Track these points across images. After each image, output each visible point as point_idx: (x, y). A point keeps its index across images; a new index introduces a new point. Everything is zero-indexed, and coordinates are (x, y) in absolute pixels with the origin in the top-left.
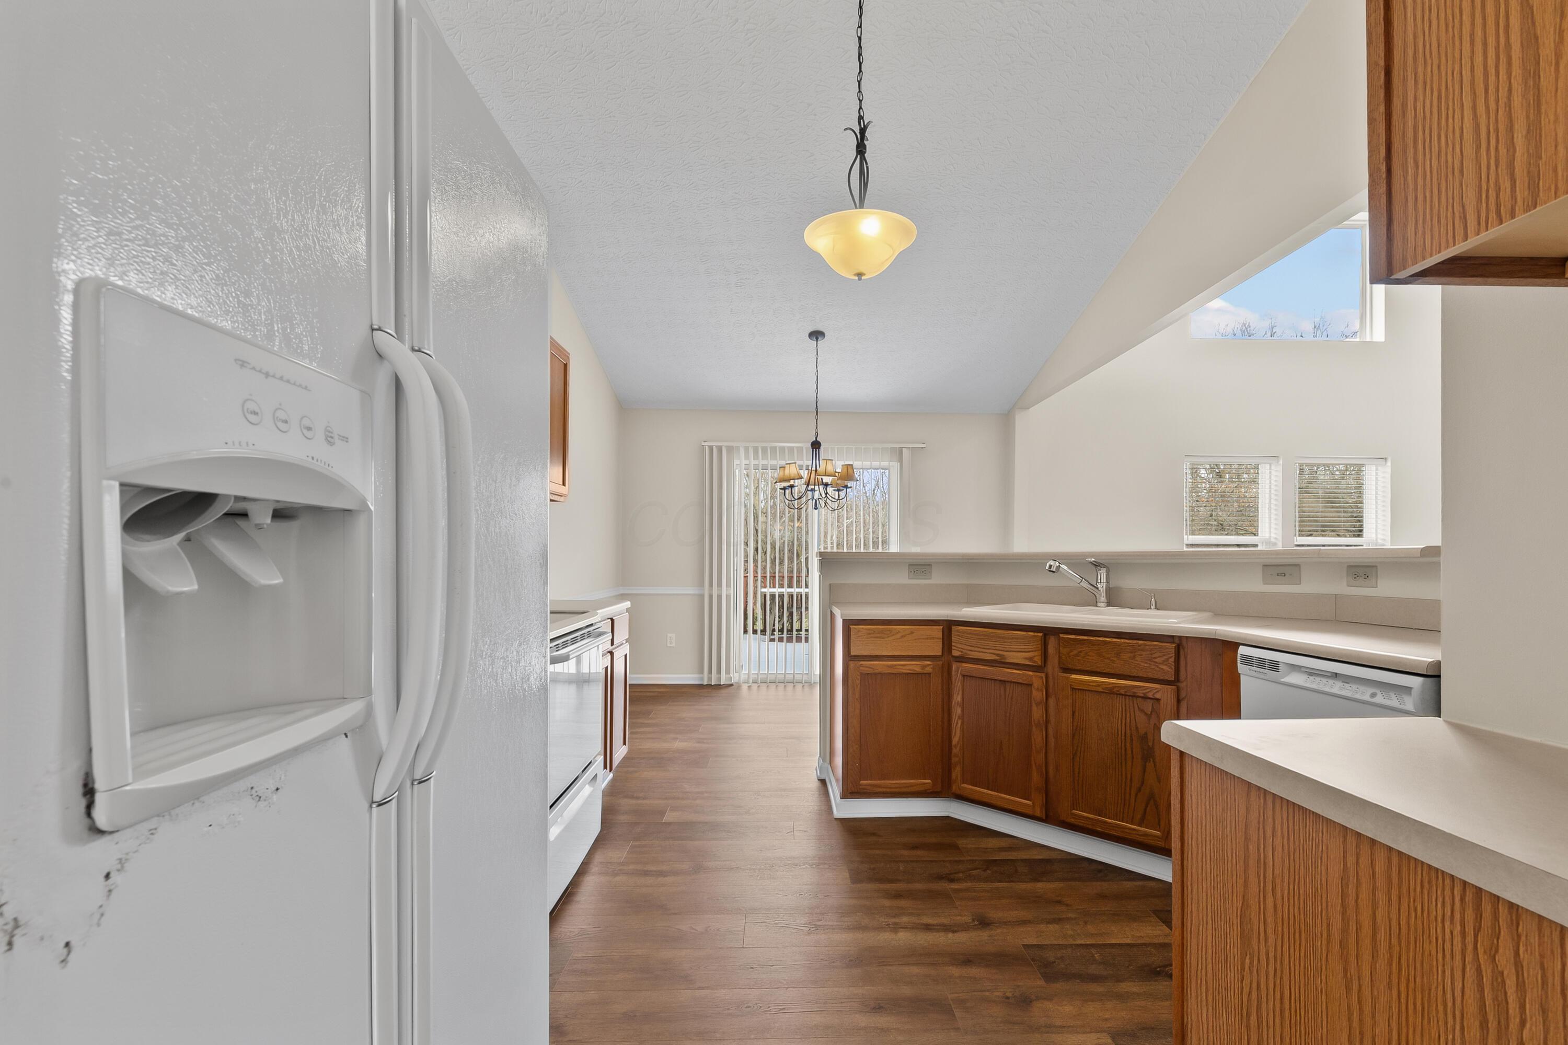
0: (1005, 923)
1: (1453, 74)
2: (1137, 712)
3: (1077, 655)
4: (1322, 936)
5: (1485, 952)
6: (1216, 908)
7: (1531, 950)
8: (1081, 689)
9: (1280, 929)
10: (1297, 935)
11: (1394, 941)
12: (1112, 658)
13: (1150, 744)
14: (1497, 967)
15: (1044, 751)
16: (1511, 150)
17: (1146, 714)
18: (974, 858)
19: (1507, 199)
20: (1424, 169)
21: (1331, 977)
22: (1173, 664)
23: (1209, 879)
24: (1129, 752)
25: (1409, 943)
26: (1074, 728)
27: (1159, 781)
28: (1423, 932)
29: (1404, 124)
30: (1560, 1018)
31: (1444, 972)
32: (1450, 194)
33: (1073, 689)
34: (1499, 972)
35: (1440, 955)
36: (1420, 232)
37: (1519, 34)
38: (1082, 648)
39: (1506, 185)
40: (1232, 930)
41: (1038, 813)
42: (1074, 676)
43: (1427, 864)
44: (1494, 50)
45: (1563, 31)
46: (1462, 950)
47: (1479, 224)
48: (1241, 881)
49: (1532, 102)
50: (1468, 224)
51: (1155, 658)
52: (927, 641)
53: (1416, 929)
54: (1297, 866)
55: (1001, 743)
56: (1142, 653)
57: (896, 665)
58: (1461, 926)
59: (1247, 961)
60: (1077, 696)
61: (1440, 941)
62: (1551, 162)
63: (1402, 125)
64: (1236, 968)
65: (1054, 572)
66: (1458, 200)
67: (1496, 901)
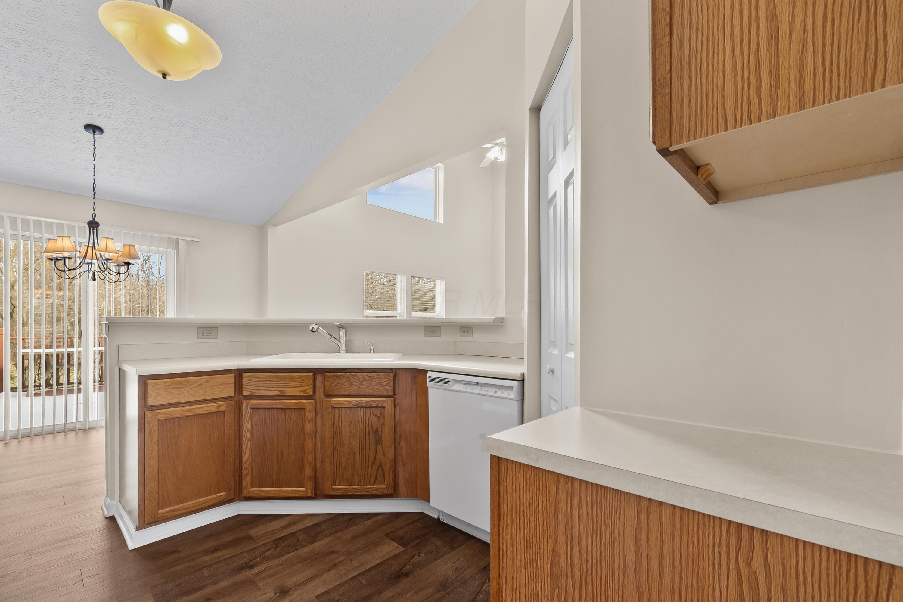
0: (299, 585)
1: (718, 28)
2: (372, 416)
3: (336, 385)
4: (619, 567)
5: (744, 561)
6: (529, 561)
7: (776, 556)
8: (338, 407)
9: (585, 568)
10: (599, 570)
11: (677, 564)
12: (357, 386)
13: (380, 434)
14: (752, 569)
15: (313, 452)
16: (759, 80)
17: (377, 417)
18: (266, 541)
19: (755, 109)
20: (696, 83)
21: (627, 593)
22: (392, 385)
23: (522, 542)
24: (367, 441)
25: (688, 563)
26: (334, 433)
27: (384, 456)
28: (698, 556)
29: (681, 53)
30: (795, 592)
31: (714, 577)
32: (715, 101)
33: (333, 407)
34: (753, 572)
35: (711, 568)
36: (693, 122)
37: (765, 12)
38: (339, 381)
39: (755, 101)
40: (542, 573)
41: (309, 494)
42: (334, 399)
43: (702, 513)
44: (747, 18)
45: (795, 16)
46: (727, 562)
47: (736, 122)
48: (551, 540)
49: (773, 54)
50: (728, 121)
51: (383, 382)
52: (222, 386)
53: (693, 555)
54: (599, 525)
55: (282, 452)
56: (375, 380)
57: (193, 409)
58: (727, 548)
59: (556, 592)
60: (336, 412)
61: (711, 558)
62: (786, 92)
63: (680, 53)
64: (546, 598)
65: (315, 332)
66: (721, 106)
67: (752, 530)
